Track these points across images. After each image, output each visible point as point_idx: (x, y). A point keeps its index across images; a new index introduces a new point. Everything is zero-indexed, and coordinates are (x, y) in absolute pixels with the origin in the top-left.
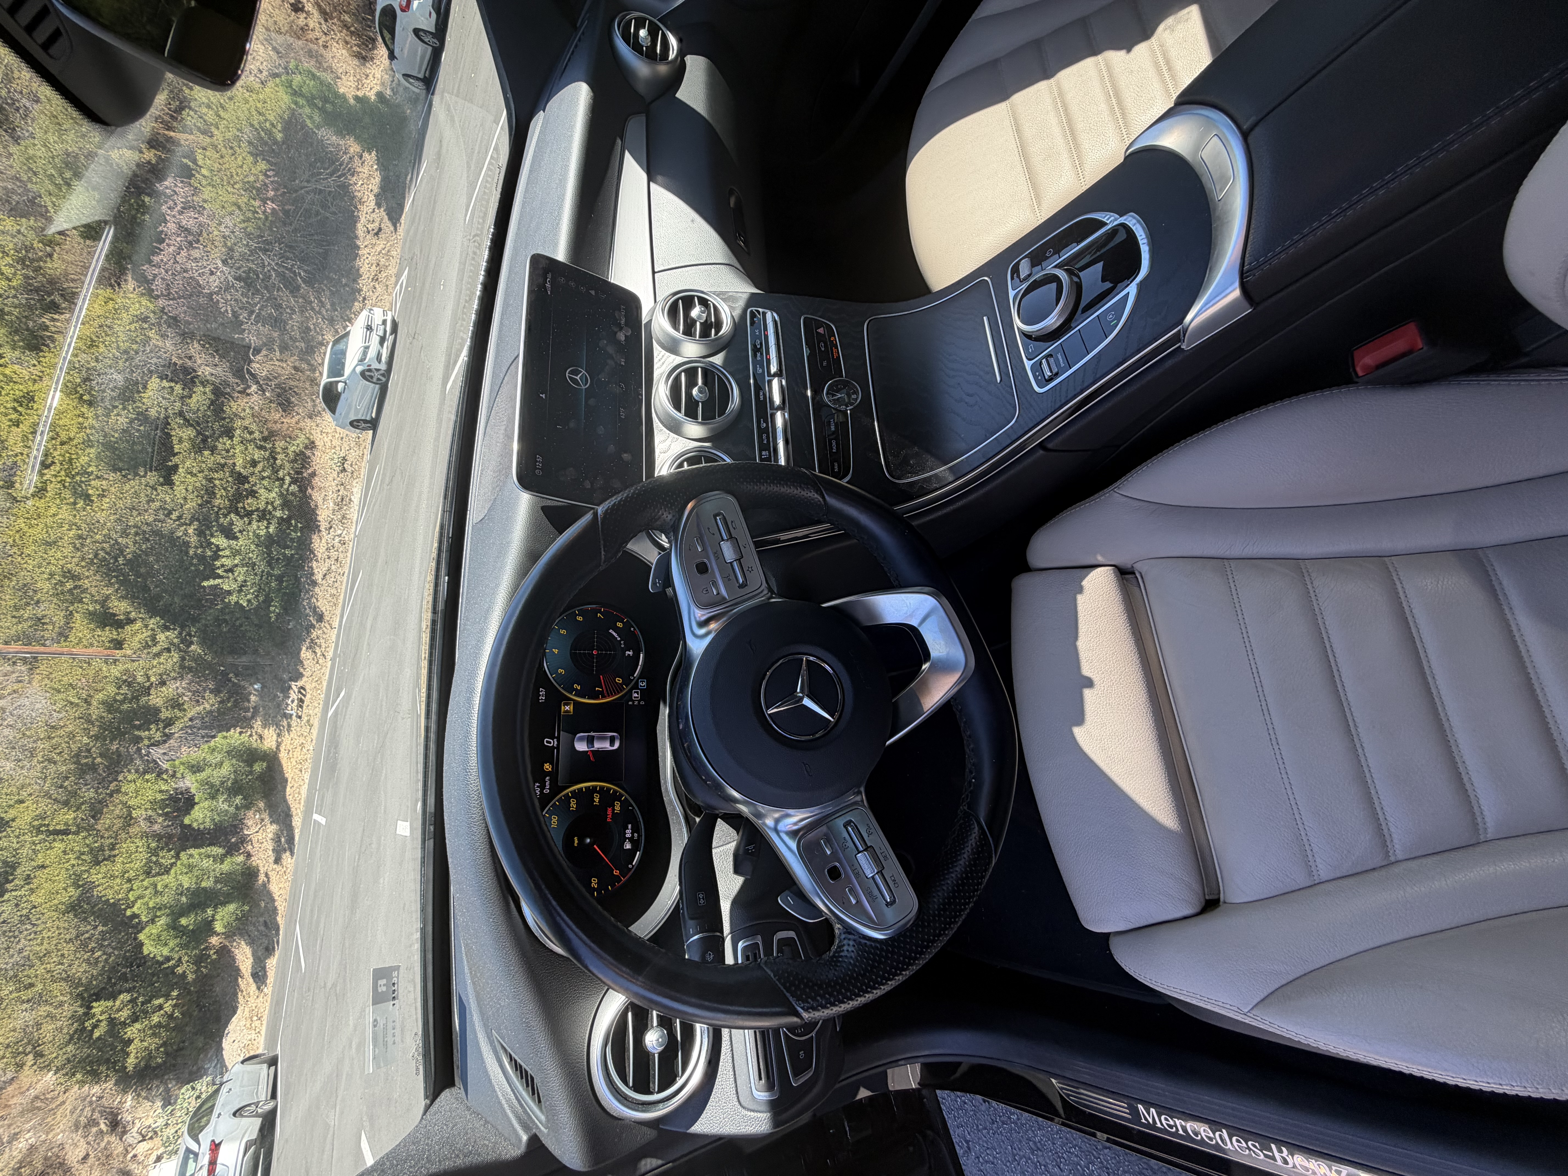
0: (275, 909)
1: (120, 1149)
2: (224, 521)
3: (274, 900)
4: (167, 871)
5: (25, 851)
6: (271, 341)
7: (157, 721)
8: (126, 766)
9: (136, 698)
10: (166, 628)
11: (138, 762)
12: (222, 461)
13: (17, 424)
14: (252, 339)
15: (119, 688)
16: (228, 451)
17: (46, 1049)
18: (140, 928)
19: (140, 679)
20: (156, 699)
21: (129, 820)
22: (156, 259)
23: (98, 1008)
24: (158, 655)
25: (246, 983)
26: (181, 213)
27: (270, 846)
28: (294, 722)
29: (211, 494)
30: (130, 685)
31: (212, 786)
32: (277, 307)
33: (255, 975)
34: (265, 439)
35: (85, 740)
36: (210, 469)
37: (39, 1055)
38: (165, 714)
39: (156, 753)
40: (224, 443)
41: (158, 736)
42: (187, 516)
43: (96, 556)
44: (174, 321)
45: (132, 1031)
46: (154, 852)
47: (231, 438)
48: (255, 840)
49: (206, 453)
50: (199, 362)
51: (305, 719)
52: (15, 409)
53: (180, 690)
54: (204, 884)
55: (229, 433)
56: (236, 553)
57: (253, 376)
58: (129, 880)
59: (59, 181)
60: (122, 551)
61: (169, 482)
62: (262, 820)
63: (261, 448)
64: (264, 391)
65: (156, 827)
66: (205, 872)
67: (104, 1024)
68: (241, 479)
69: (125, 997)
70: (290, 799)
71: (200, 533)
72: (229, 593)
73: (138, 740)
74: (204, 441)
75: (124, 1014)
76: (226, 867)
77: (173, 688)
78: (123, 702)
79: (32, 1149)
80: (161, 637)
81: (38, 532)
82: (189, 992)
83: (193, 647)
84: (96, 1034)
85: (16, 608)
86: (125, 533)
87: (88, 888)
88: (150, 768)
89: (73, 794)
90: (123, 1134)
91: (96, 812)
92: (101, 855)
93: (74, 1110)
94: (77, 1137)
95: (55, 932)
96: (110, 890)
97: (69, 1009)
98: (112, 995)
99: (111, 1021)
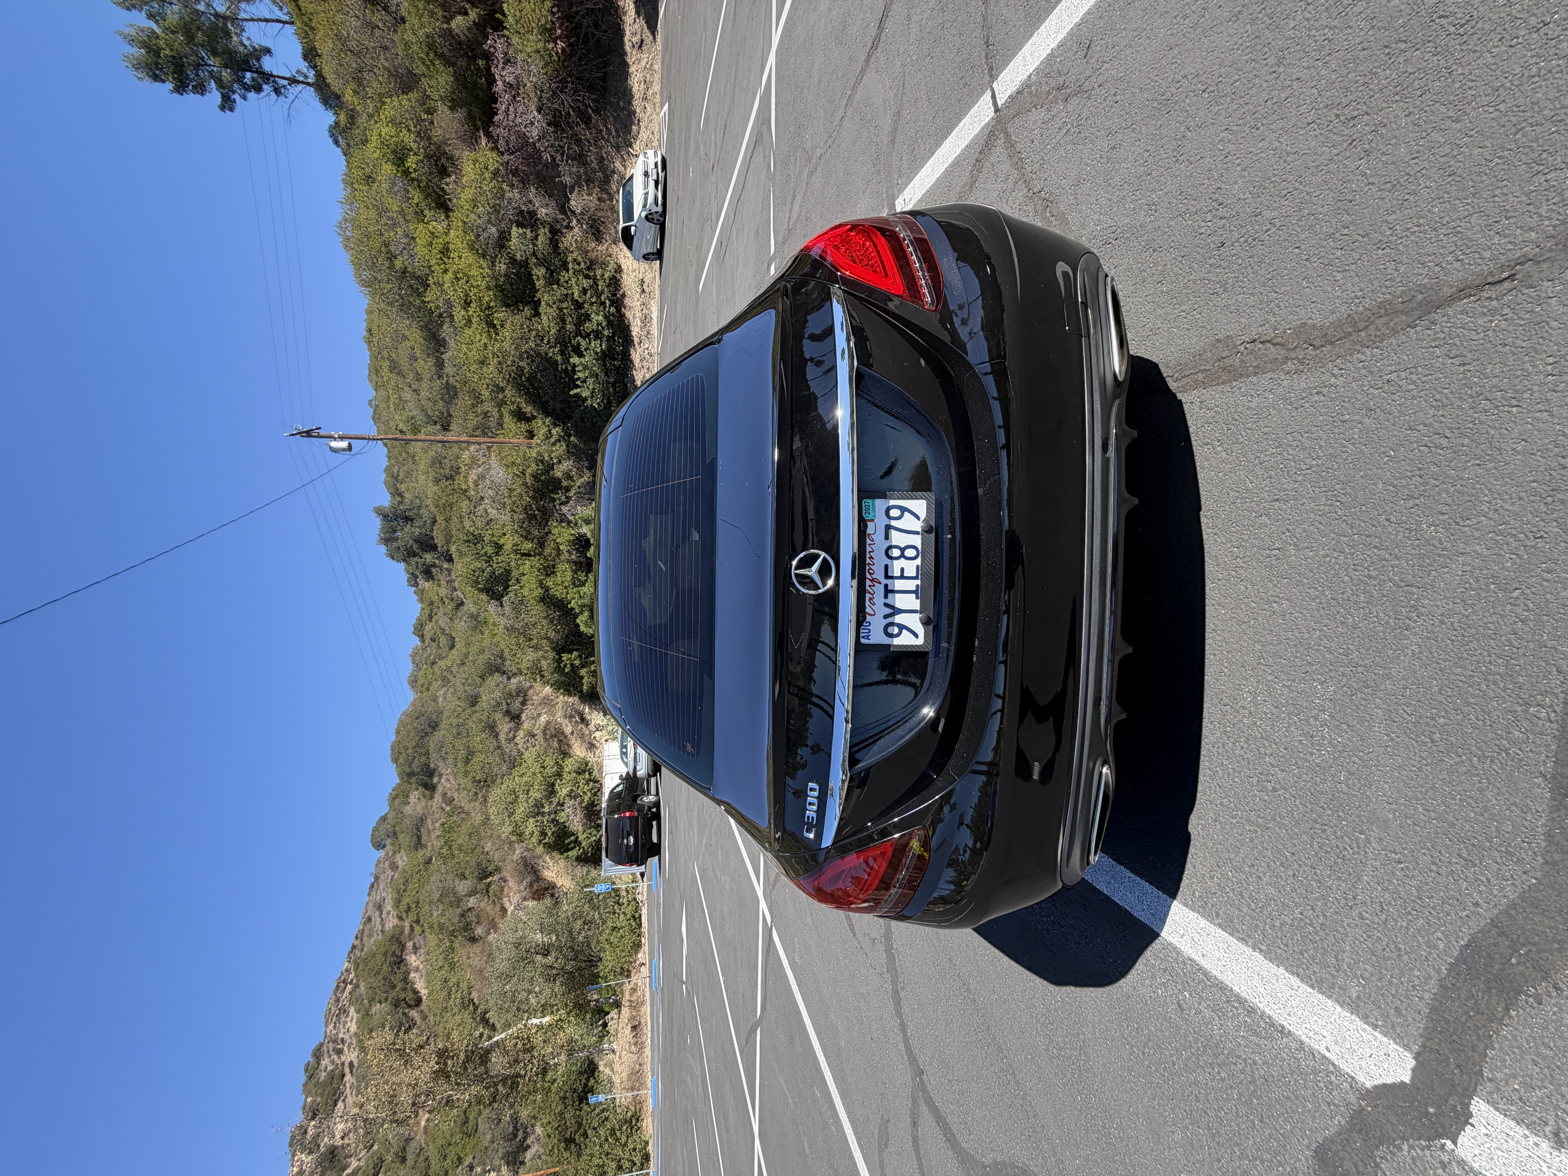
1: (587, 732)
2: (574, 342)
4: (583, 585)
5: (513, 564)
6: (579, 177)
7: (561, 488)
8: (550, 516)
9: (548, 472)
10: (555, 425)
11: (556, 514)
12: (565, 292)
13: (446, 271)
14: (567, 180)
15: (537, 465)
16: (567, 282)
17: (546, 674)
18: (576, 616)
19: (547, 458)
20: (558, 473)
21: (559, 551)
22: (496, 118)
23: (565, 657)
24: (554, 444)
26: (503, 69)
29: (563, 321)
30: (542, 462)
32: (579, 142)
34: (589, 268)
35: (528, 499)
36: (560, 301)
37: (542, 676)
38: (565, 483)
39: (565, 509)
40: (564, 276)
41: (563, 498)
42: (552, 340)
43: (510, 375)
44: (515, 172)
45: (583, 672)
46: (575, 572)
47: (567, 270)
49: (555, 287)
50: (537, 205)
52: (441, 259)
53: (570, 467)
55: (565, 266)
56: (586, 368)
57: (573, 212)
58: (566, 588)
59: (428, 63)
60: (523, 372)
61: (537, 314)
63: (587, 277)
64: (581, 224)
65: (573, 557)
67: (569, 666)
68: (579, 306)
69: (575, 654)
71: (562, 352)
72: (586, 399)
73: (554, 500)
74: (551, 274)
75: (577, 662)
77: (566, 465)
78: (541, 475)
79: (548, 723)
80: (554, 431)
81: (474, 355)
83: (572, 438)
84: (566, 671)
85: (473, 406)
86: (521, 358)
87: (547, 589)
88: (563, 519)
89: (529, 532)
90: (587, 725)
91: (542, 544)
92: (549, 571)
93: (563, 708)
94: (567, 721)
95: (537, 612)
96: (558, 592)
97: (551, 655)
98: (570, 652)
99: (572, 665)
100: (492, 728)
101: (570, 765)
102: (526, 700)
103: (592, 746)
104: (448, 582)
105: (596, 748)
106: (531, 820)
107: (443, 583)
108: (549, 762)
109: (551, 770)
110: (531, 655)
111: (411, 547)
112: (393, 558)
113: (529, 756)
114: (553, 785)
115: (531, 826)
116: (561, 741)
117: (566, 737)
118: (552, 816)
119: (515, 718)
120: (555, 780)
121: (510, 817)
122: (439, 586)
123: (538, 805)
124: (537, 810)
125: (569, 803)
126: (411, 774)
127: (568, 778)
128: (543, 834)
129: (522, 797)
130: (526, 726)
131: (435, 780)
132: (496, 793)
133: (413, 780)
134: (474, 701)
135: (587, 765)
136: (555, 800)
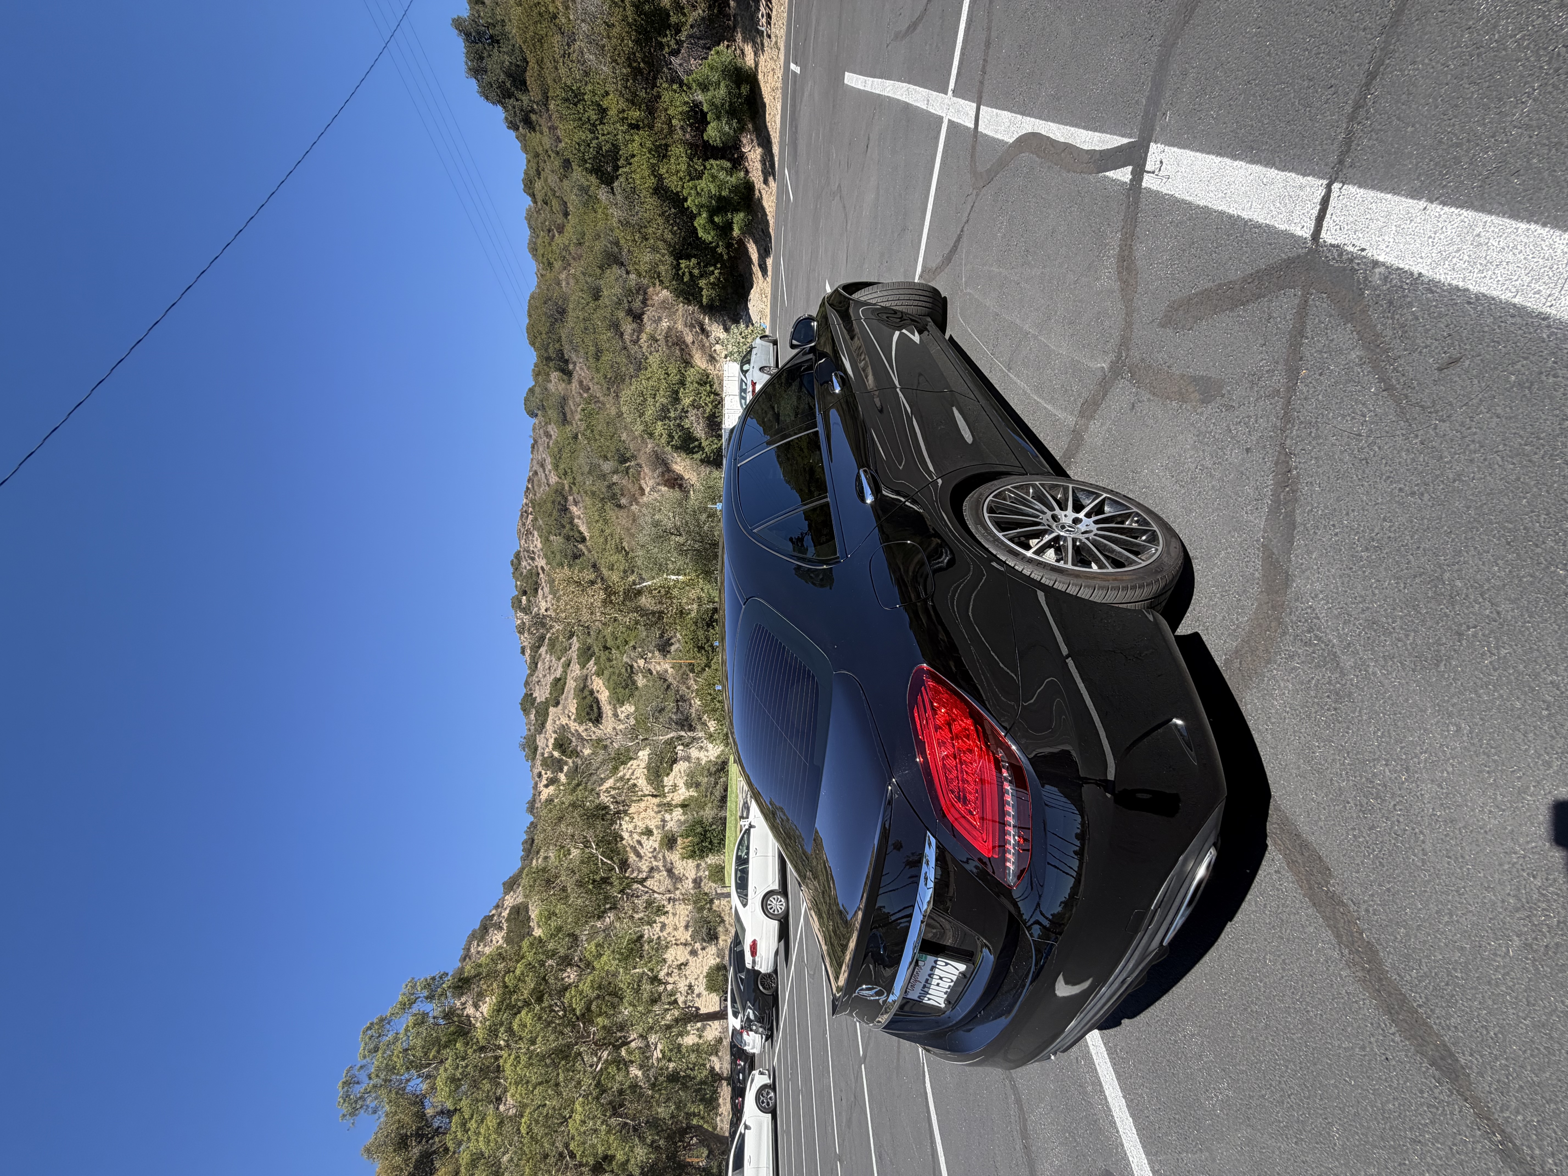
0: (768, 221)
1: (708, 344)
3: (766, 215)
4: (700, 177)
5: (620, 137)
7: (669, 26)
8: (658, 72)
11: (665, 69)
17: (665, 279)
18: (693, 217)
21: (671, 127)
23: (683, 263)
25: (756, 269)
27: (758, 165)
28: (766, 41)
31: (716, 107)
33: (760, 266)
35: (631, 44)
37: (661, 281)
38: (674, 19)
39: (676, 61)
41: (673, 44)
45: (702, 283)
46: (691, 158)
48: (749, 159)
51: (774, 40)
54: (723, 194)
58: (681, 179)
62: (752, 141)
65: (688, 137)
66: (723, 183)
67: (687, 274)
69: (694, 261)
70: (769, 124)
73: (661, 46)
75: (696, 271)
76: (733, 180)
79: (669, 329)
82: (726, 267)
84: (685, 280)
87: (660, 178)
88: (675, 79)
89: (635, 95)
90: (708, 337)
91: (651, 111)
92: (661, 152)
93: (683, 316)
94: (687, 330)
95: (650, 206)
96: (672, 183)
97: (669, 259)
98: (688, 257)
99: (690, 273)
100: (615, 326)
101: (691, 375)
102: (647, 300)
103: (712, 359)
104: (550, 128)
105: (717, 361)
106: (660, 423)
107: (545, 130)
108: (673, 370)
109: (675, 378)
110: (647, 257)
111: (503, 82)
112: (487, 98)
113: (654, 360)
114: (677, 392)
115: (659, 428)
116: (683, 349)
117: (687, 346)
118: (678, 421)
119: (637, 317)
120: (679, 388)
121: (640, 417)
122: (541, 133)
123: (665, 409)
124: (663, 415)
125: (692, 412)
126: (549, 359)
127: (691, 388)
128: (670, 436)
129: (650, 401)
130: (649, 328)
131: (571, 367)
132: (628, 392)
133: (551, 364)
134: (596, 295)
135: (708, 377)
136: (680, 407)
